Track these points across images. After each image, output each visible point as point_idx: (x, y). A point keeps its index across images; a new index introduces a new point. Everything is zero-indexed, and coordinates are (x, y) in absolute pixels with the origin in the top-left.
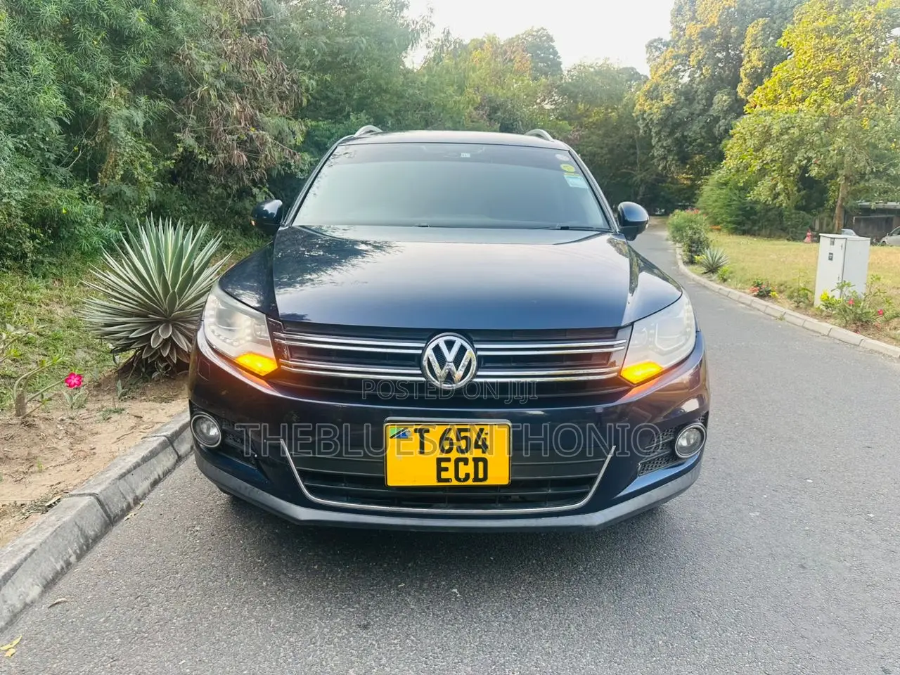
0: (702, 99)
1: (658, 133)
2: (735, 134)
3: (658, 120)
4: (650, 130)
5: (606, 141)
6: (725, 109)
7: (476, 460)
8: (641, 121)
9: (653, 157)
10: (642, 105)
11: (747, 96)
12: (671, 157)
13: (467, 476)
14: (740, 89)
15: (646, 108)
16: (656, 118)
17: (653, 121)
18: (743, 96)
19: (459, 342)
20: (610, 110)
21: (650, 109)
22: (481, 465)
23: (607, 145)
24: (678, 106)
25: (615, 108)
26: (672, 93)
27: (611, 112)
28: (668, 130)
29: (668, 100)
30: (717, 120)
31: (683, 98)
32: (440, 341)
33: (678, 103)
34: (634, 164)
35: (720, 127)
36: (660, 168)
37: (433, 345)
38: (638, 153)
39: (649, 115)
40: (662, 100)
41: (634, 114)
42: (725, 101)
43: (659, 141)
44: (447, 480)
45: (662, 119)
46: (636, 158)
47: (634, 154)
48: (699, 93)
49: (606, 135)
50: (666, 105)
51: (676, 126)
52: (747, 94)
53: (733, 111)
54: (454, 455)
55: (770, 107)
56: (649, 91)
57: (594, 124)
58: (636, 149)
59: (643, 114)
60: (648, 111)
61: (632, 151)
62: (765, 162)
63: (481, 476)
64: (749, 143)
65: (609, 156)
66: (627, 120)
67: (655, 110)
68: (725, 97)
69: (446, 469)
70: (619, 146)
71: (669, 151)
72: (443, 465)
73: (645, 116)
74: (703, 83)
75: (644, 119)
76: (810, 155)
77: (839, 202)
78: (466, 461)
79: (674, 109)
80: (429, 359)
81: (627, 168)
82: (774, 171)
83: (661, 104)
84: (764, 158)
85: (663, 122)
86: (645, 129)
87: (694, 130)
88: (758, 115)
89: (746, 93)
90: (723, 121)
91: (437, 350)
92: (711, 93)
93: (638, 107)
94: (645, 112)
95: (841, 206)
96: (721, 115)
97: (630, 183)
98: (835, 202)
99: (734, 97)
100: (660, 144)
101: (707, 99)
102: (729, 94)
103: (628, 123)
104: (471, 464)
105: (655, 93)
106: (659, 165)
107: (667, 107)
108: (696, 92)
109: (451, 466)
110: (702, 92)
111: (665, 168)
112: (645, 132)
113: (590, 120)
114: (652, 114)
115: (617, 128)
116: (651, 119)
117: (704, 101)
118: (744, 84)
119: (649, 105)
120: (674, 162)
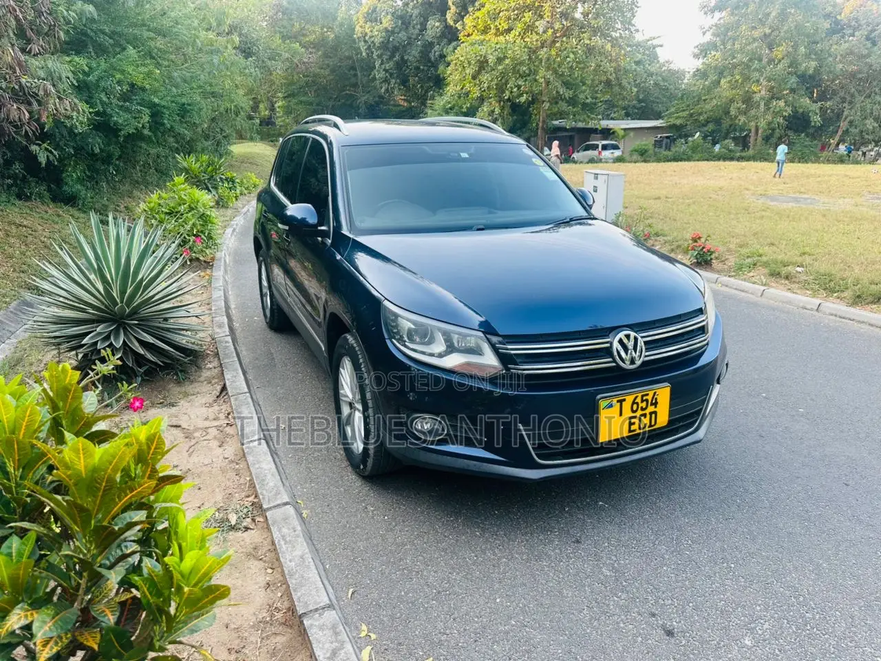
0: (417, 24)
1: (380, 56)
2: (452, 61)
3: (380, 43)
4: (372, 53)
5: (327, 62)
6: (438, 35)
7: (651, 414)
8: (363, 43)
9: (374, 79)
10: (361, 28)
11: (456, 24)
12: (394, 81)
13: (645, 425)
14: (449, 16)
15: (368, 31)
16: (378, 40)
17: (375, 44)
18: (452, 23)
19: (633, 334)
20: (325, 30)
21: (371, 31)
22: (653, 416)
23: (328, 65)
24: (396, 29)
25: (330, 28)
26: (389, 17)
27: (327, 32)
28: (389, 54)
29: (387, 22)
30: (431, 45)
31: (400, 22)
32: (621, 335)
33: (397, 26)
34: (355, 85)
35: (435, 52)
36: (383, 90)
37: (617, 338)
38: (359, 74)
39: (371, 37)
40: (381, 23)
41: (355, 36)
42: (437, 27)
43: (382, 64)
44: (634, 431)
45: (383, 42)
46: (357, 79)
47: (355, 75)
48: (414, 17)
49: (326, 56)
50: (386, 28)
51: (396, 49)
52: (456, 22)
53: (445, 38)
54: (639, 413)
55: (482, 37)
56: (368, 13)
57: (312, 43)
58: (356, 71)
59: (364, 37)
60: (369, 34)
61: (352, 72)
62: (483, 89)
63: (653, 423)
64: (467, 71)
65: (332, 77)
66: (345, 41)
67: (376, 33)
68: (437, 24)
69: (634, 423)
70: (340, 66)
71: (391, 75)
72: (633, 421)
73: (367, 38)
74: (417, 8)
75: (365, 41)
76: (520, 83)
77: (541, 124)
78: (645, 415)
79: (393, 32)
80: (617, 350)
81: (349, 90)
82: (491, 98)
83: (381, 27)
84: (481, 86)
85: (384, 45)
86: (367, 51)
87: (413, 54)
88: (472, 44)
89: (454, 21)
90: (438, 46)
91: (621, 341)
92: (424, 19)
93: (358, 28)
94: (366, 34)
95: (543, 128)
96: (435, 41)
97: (354, 104)
98: (537, 125)
99: (444, 23)
100: (383, 66)
101: (421, 24)
102: (439, 21)
103: (346, 44)
104: (648, 416)
105: (374, 15)
106: (381, 88)
107: (386, 30)
108: (411, 16)
109: (636, 421)
110: (417, 17)
111: (387, 90)
112: (368, 54)
113: (308, 39)
114: (373, 36)
115: (335, 48)
116: (373, 42)
117: (419, 26)
118: (451, 11)
119: (369, 27)
120: (396, 85)
